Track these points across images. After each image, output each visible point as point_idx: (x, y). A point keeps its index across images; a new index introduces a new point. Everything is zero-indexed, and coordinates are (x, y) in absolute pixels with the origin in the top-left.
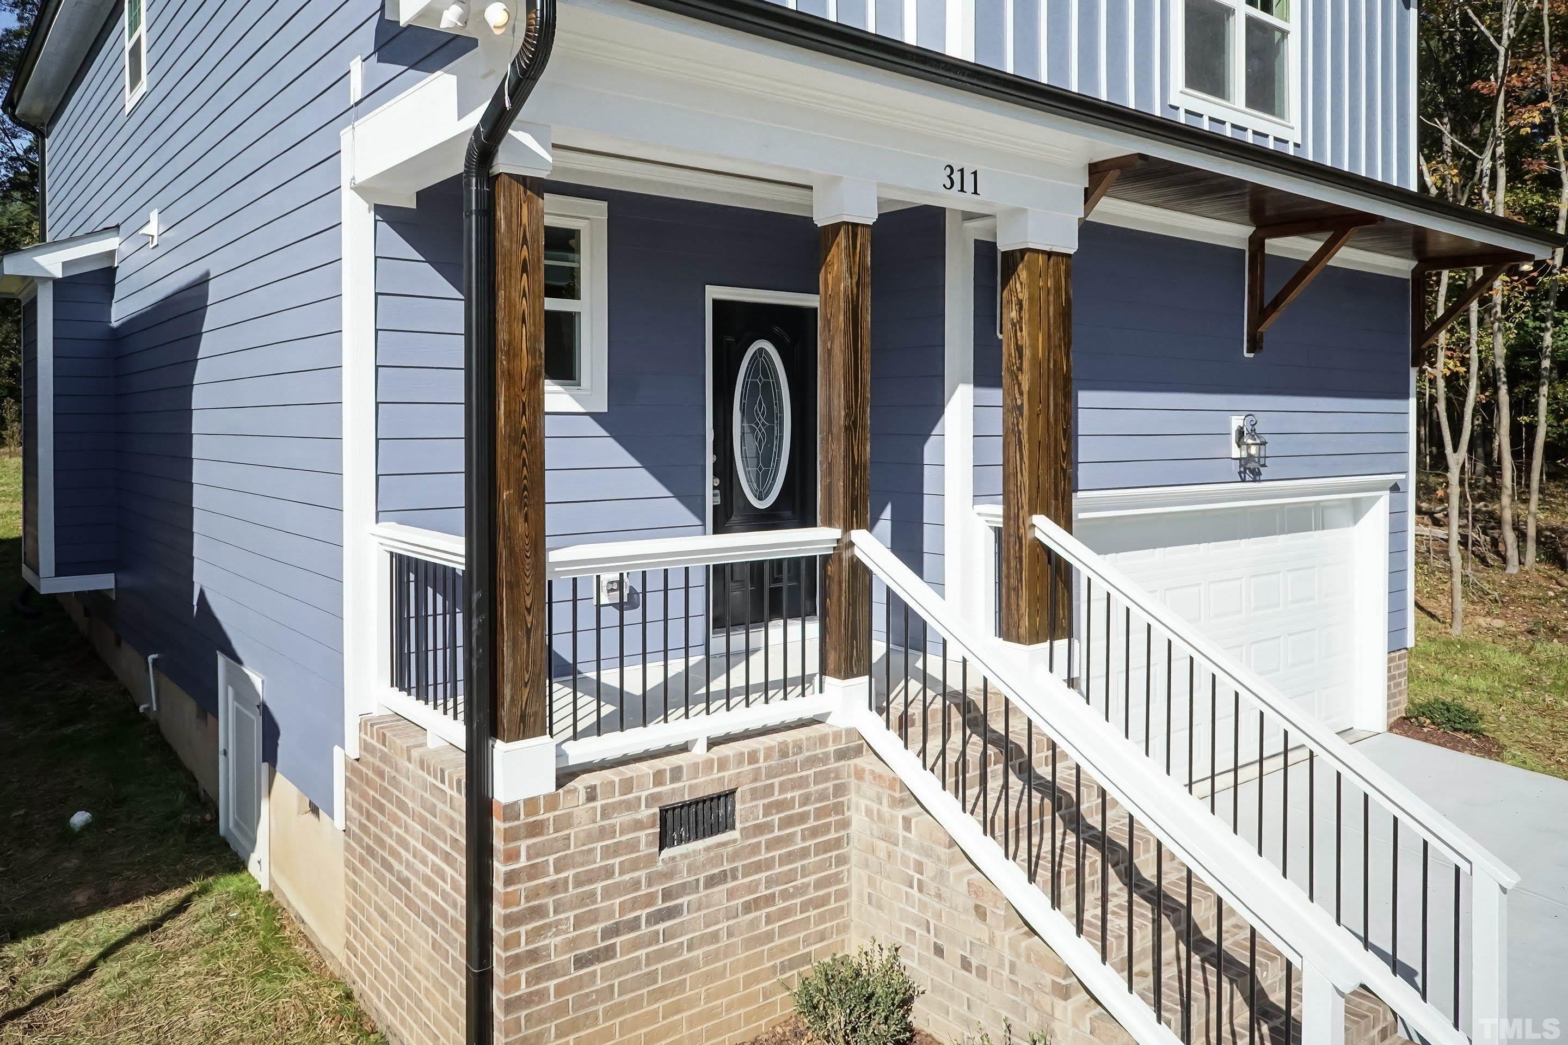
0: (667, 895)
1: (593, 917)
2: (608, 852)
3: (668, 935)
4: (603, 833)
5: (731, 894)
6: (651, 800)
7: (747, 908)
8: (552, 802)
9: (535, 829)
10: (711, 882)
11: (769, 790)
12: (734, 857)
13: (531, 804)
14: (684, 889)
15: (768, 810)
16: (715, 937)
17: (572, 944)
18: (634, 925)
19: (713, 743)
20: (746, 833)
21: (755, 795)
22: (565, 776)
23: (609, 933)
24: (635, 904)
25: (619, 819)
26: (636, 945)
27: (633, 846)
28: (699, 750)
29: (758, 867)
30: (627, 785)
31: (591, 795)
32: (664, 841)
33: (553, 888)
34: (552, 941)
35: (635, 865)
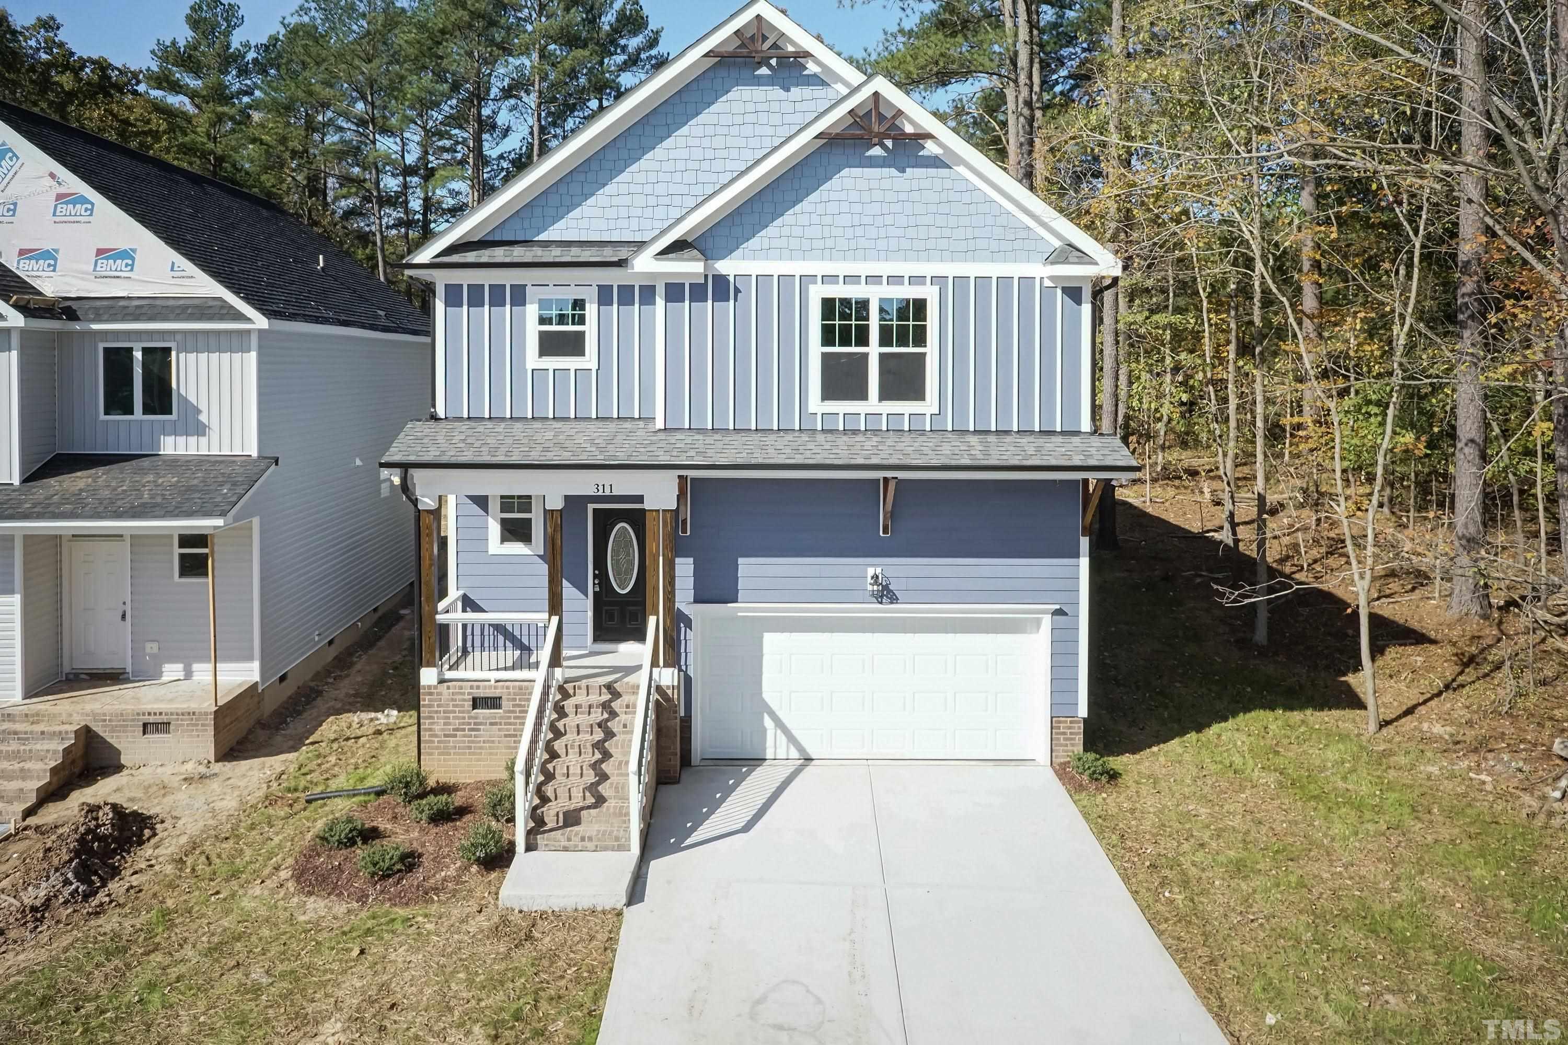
0: (475, 724)
1: (449, 724)
2: (454, 706)
3: (476, 736)
4: (453, 700)
5: (500, 730)
6: (469, 694)
7: (506, 736)
8: (435, 687)
9: (431, 694)
10: (491, 724)
11: (515, 700)
12: (501, 718)
13: (429, 687)
14: (481, 724)
15: (514, 706)
16: (493, 742)
17: (443, 730)
18: (464, 730)
19: (497, 681)
20: (505, 712)
21: (508, 700)
22: (442, 681)
23: (454, 730)
24: (463, 724)
25: (458, 697)
26: (464, 736)
27: (463, 706)
28: (493, 682)
29: (510, 724)
30: (461, 688)
31: (448, 688)
32: (475, 707)
33: (437, 712)
34: (436, 727)
35: (463, 712)
